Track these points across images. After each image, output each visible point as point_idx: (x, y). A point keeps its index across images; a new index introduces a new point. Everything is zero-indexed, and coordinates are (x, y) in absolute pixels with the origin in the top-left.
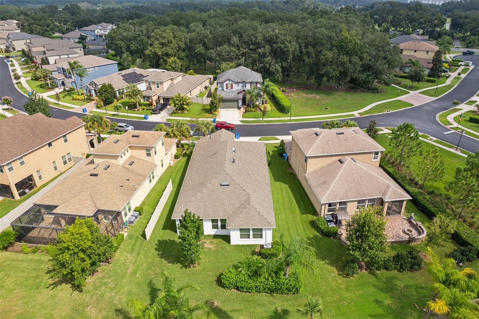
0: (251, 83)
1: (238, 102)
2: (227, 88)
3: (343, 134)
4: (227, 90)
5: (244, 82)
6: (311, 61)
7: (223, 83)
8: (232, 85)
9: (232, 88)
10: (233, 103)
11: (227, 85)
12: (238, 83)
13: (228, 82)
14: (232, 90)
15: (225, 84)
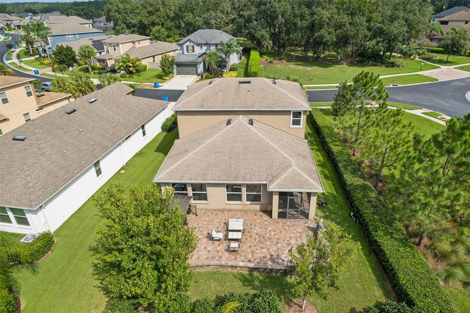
0: (216, 45)
1: (196, 67)
2: (188, 51)
3: (250, 83)
4: (188, 53)
5: (207, 44)
6: (305, 24)
7: (183, 44)
8: (193, 47)
9: (193, 51)
10: (192, 68)
11: (187, 46)
12: (200, 45)
13: (188, 43)
14: (194, 53)
15: (185, 46)
